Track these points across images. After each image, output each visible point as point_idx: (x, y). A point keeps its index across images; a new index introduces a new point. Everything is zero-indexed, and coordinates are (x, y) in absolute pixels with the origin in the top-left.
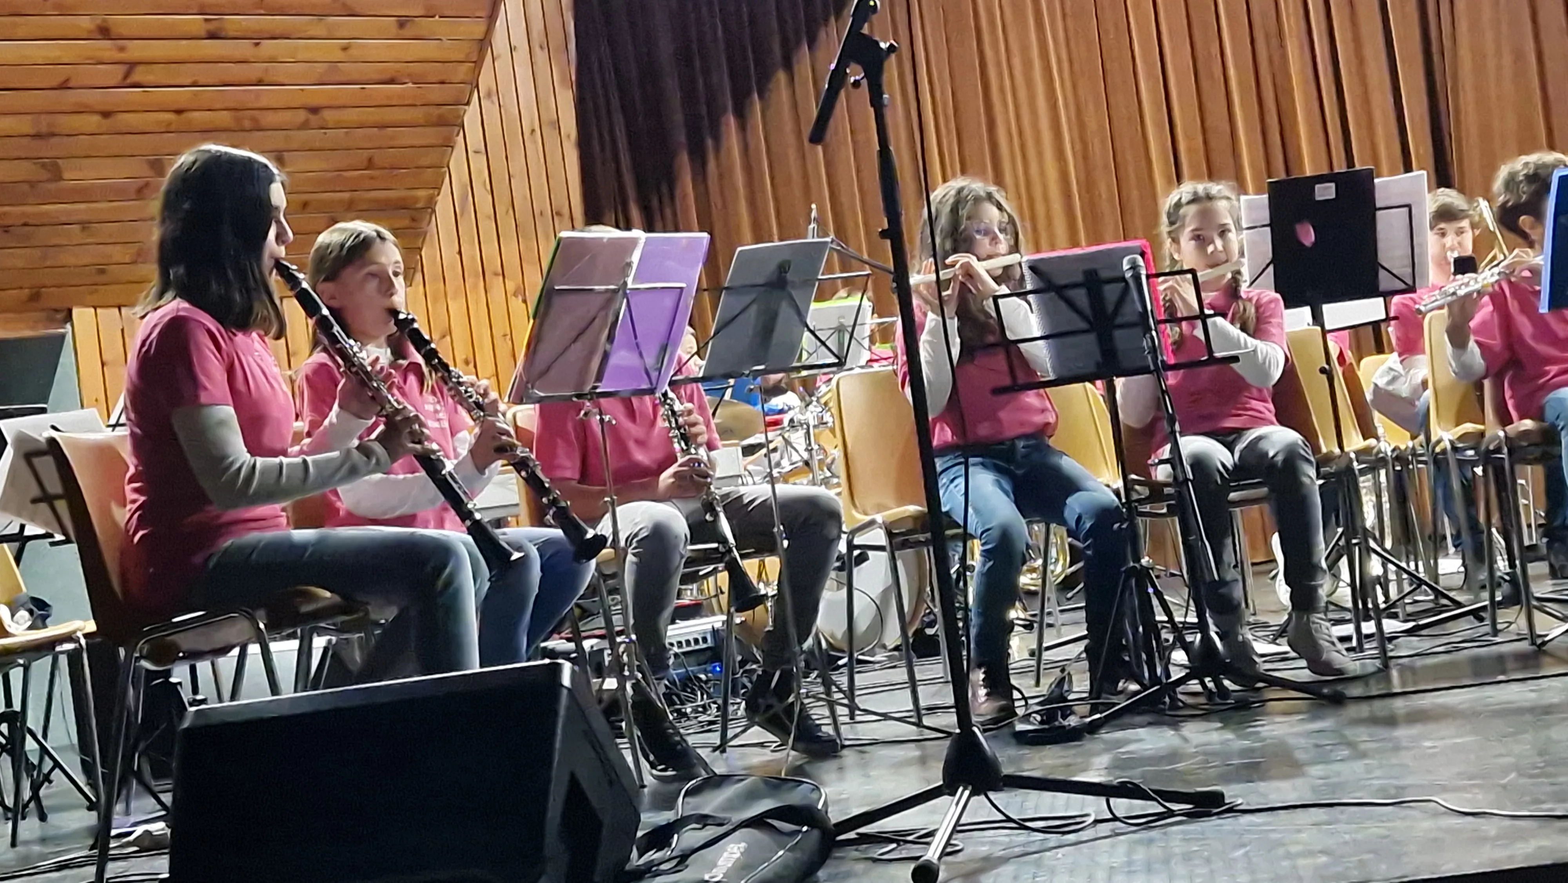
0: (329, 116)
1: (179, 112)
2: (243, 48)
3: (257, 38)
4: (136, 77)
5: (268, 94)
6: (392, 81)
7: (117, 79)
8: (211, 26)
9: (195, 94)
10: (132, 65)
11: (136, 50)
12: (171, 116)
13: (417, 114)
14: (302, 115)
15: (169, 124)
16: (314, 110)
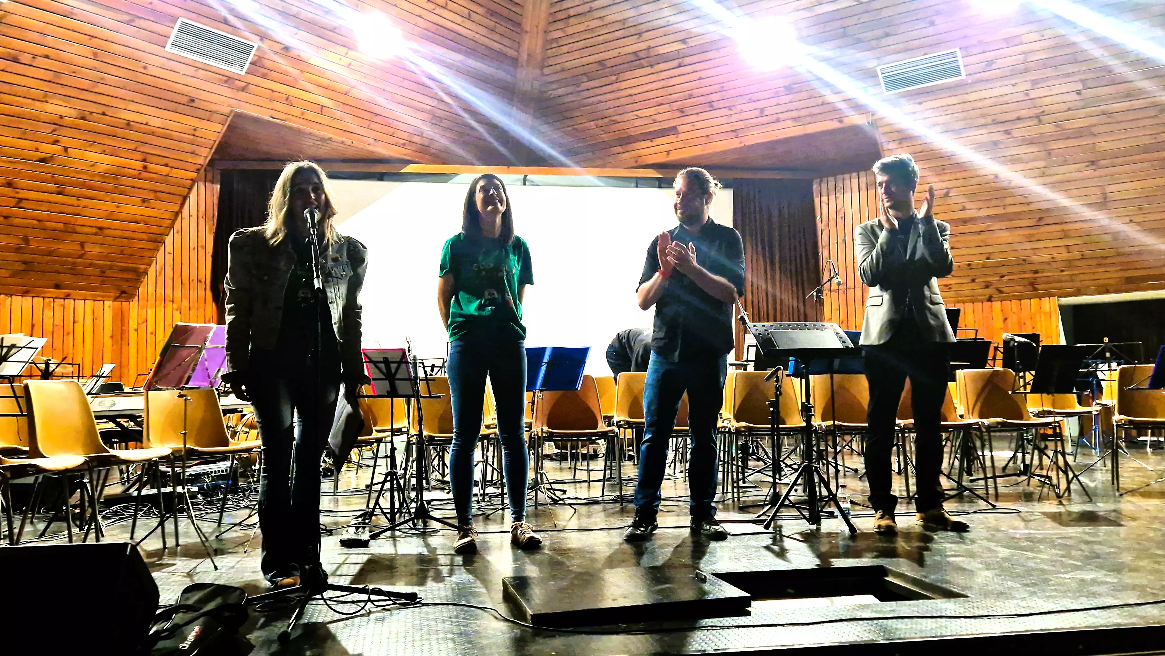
0: (107, 232)
1: (39, 221)
2: (72, 200)
3: (79, 197)
4: (22, 205)
5: (80, 220)
6: (136, 222)
7: (13, 204)
8: (59, 189)
9: (49, 215)
10: (21, 200)
11: (23, 194)
12: (35, 222)
13: (144, 236)
14: (94, 230)
15: (34, 225)
16: (101, 229)
